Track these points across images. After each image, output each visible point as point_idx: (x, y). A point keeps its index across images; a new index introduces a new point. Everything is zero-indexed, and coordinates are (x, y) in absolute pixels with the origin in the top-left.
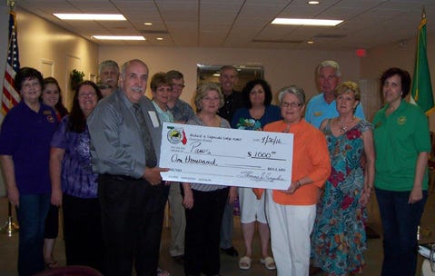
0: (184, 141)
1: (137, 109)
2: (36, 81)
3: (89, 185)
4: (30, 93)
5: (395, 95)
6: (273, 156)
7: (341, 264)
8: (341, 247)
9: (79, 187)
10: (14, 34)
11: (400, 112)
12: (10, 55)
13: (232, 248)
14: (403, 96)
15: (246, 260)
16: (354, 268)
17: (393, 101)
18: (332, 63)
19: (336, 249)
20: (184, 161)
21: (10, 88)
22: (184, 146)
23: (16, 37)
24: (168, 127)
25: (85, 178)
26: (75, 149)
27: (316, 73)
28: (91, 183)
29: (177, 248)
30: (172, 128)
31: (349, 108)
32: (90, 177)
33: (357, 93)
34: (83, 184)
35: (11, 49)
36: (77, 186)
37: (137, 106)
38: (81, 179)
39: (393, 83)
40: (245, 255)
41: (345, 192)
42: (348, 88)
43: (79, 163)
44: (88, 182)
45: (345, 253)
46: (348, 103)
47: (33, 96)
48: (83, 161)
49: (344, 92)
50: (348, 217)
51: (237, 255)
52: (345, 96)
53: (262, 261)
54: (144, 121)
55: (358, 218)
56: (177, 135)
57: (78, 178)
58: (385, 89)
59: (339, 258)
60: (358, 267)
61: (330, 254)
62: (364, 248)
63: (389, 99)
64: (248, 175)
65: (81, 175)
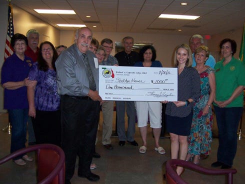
0: (113, 76)
1: (85, 57)
2: (23, 42)
3: (53, 103)
4: (19, 49)
5: (229, 53)
6: (166, 82)
7: (197, 149)
8: (197, 140)
9: (46, 104)
10: (11, 18)
11: (231, 63)
12: (9, 30)
13: (135, 141)
14: (233, 54)
15: (144, 148)
16: (205, 152)
17: (227, 57)
18: (199, 36)
19: (194, 141)
20: (113, 88)
21: (9, 49)
22: (113, 79)
23: (12, 20)
24: (103, 68)
25: (50, 99)
26: (45, 82)
27: (190, 41)
28: (54, 102)
29: (106, 140)
30: (105, 68)
31: (202, 61)
32: (54, 99)
33: (207, 53)
34: (49, 102)
35: (9, 26)
36: (45, 104)
37: (85, 55)
38: (48, 100)
39: (227, 47)
40: (143, 145)
41: (200, 108)
42: (203, 50)
43: (47, 90)
44: (52, 101)
45: (199, 143)
46: (202, 58)
47: (21, 51)
48: (50, 89)
49: (201, 51)
50: (201, 123)
51: (138, 145)
52: (201, 54)
53: (156, 149)
54: (89, 64)
55: (208, 123)
56: (108, 73)
57: (46, 99)
58: (222, 50)
59: (196, 146)
60: (207, 152)
61: (191, 144)
62: (211, 141)
63: (225, 56)
64: (152, 94)
65: (48, 97)
